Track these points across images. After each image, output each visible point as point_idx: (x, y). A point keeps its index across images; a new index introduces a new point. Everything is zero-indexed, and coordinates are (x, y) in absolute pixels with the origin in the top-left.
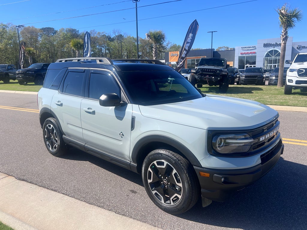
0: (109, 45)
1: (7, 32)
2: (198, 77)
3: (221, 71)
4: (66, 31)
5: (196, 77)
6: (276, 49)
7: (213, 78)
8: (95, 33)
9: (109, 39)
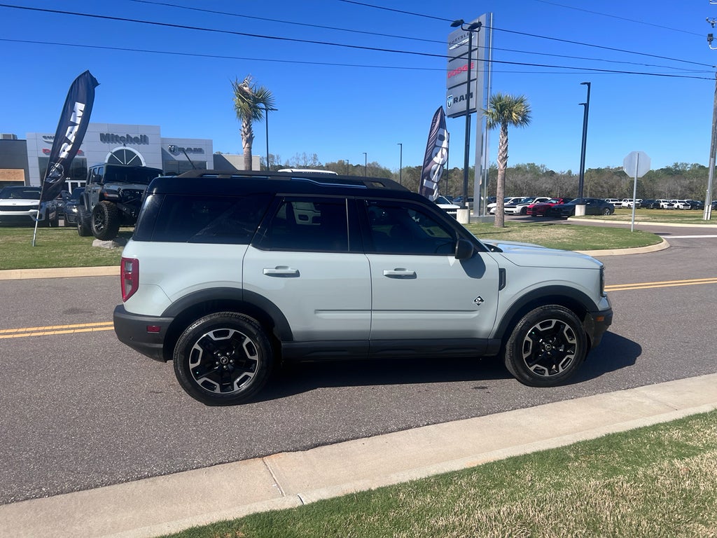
6: (129, 148)
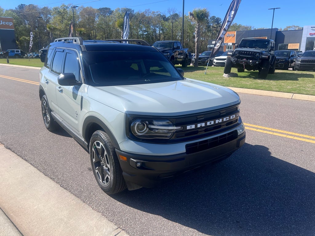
0: (163, 25)
1: (67, 13)
2: (234, 61)
3: (261, 53)
4: (122, 11)
5: (232, 60)
7: (251, 61)
8: (150, 13)
9: (164, 18)
